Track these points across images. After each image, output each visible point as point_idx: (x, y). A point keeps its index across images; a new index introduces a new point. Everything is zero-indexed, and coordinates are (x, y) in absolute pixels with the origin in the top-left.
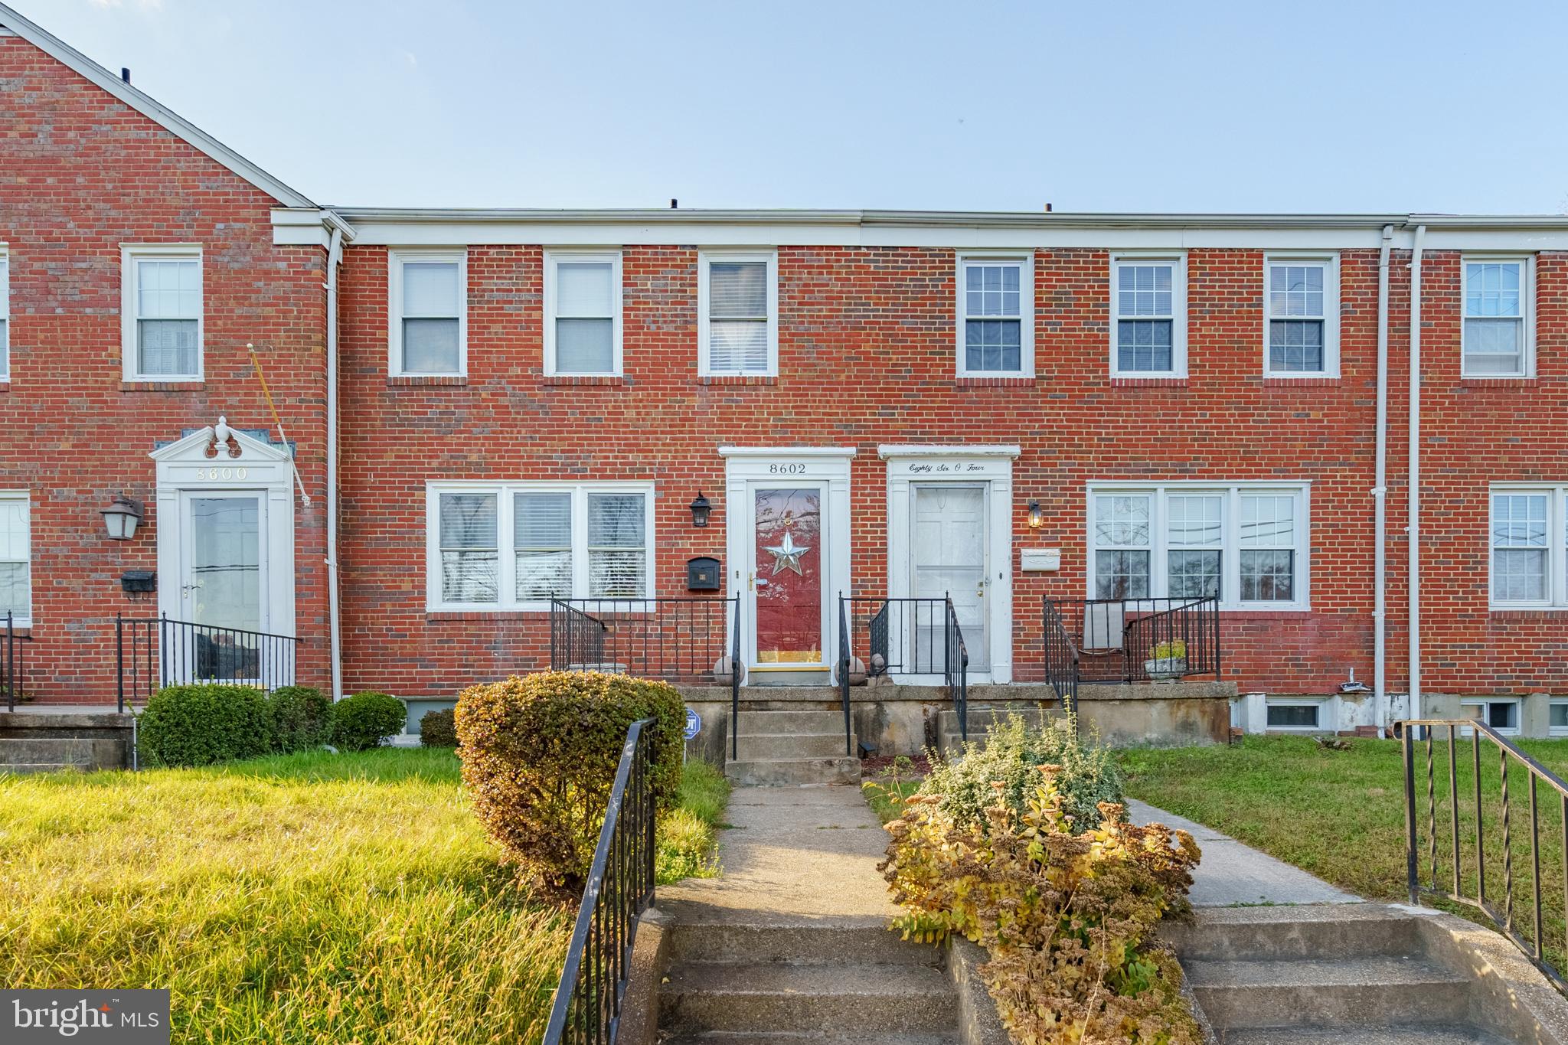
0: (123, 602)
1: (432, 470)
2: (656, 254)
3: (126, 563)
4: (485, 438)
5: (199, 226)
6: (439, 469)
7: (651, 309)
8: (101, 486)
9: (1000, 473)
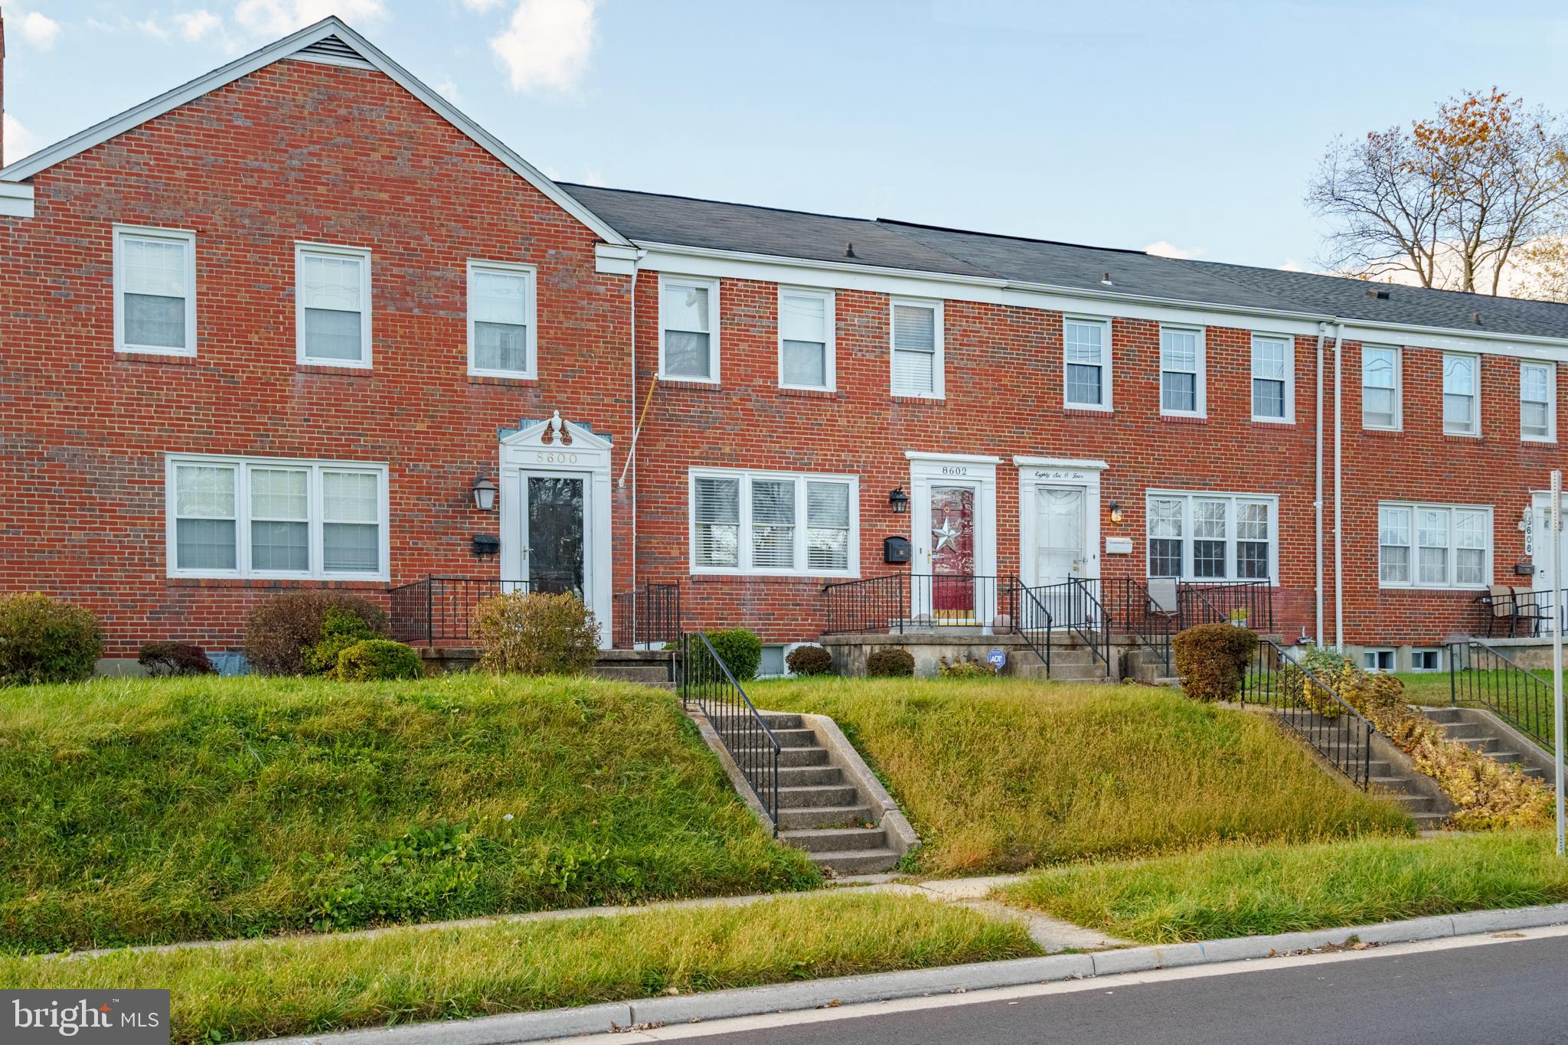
0: (470, 561)
1: (695, 458)
2: (861, 297)
3: (473, 529)
4: (735, 434)
5: (534, 250)
6: (699, 458)
7: (857, 340)
8: (452, 462)
9: (1093, 480)
